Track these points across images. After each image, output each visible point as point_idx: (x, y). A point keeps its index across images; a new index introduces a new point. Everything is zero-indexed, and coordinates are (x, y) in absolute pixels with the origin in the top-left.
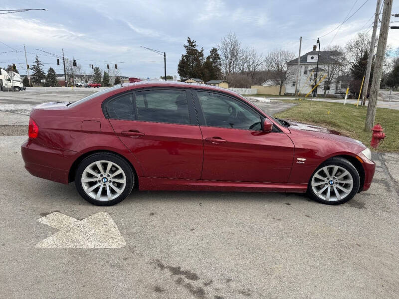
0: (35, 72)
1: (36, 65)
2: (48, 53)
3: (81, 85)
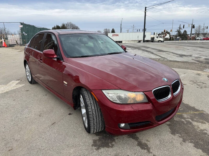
0: (177, 33)
1: (179, 29)
2: (185, 23)
3: (198, 39)
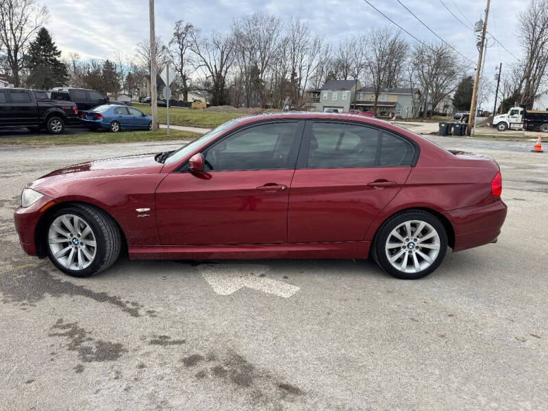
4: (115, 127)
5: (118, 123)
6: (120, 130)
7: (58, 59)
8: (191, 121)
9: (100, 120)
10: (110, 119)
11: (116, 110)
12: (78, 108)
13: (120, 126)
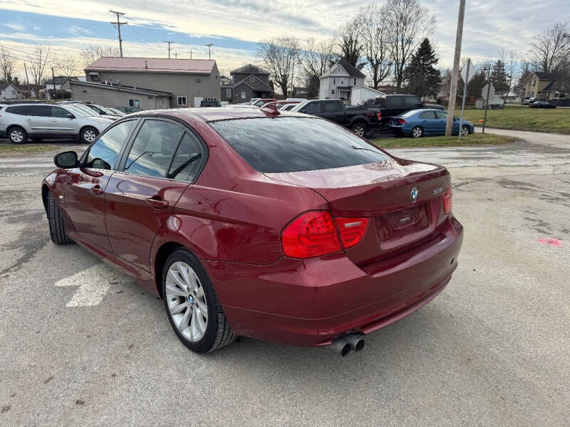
4: (418, 132)
5: (421, 128)
6: (422, 136)
7: (434, 66)
8: (538, 124)
9: (403, 126)
10: (412, 124)
11: (421, 115)
12: (382, 115)
13: (423, 131)
